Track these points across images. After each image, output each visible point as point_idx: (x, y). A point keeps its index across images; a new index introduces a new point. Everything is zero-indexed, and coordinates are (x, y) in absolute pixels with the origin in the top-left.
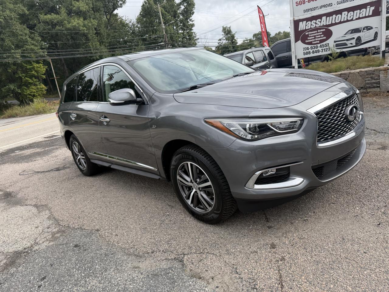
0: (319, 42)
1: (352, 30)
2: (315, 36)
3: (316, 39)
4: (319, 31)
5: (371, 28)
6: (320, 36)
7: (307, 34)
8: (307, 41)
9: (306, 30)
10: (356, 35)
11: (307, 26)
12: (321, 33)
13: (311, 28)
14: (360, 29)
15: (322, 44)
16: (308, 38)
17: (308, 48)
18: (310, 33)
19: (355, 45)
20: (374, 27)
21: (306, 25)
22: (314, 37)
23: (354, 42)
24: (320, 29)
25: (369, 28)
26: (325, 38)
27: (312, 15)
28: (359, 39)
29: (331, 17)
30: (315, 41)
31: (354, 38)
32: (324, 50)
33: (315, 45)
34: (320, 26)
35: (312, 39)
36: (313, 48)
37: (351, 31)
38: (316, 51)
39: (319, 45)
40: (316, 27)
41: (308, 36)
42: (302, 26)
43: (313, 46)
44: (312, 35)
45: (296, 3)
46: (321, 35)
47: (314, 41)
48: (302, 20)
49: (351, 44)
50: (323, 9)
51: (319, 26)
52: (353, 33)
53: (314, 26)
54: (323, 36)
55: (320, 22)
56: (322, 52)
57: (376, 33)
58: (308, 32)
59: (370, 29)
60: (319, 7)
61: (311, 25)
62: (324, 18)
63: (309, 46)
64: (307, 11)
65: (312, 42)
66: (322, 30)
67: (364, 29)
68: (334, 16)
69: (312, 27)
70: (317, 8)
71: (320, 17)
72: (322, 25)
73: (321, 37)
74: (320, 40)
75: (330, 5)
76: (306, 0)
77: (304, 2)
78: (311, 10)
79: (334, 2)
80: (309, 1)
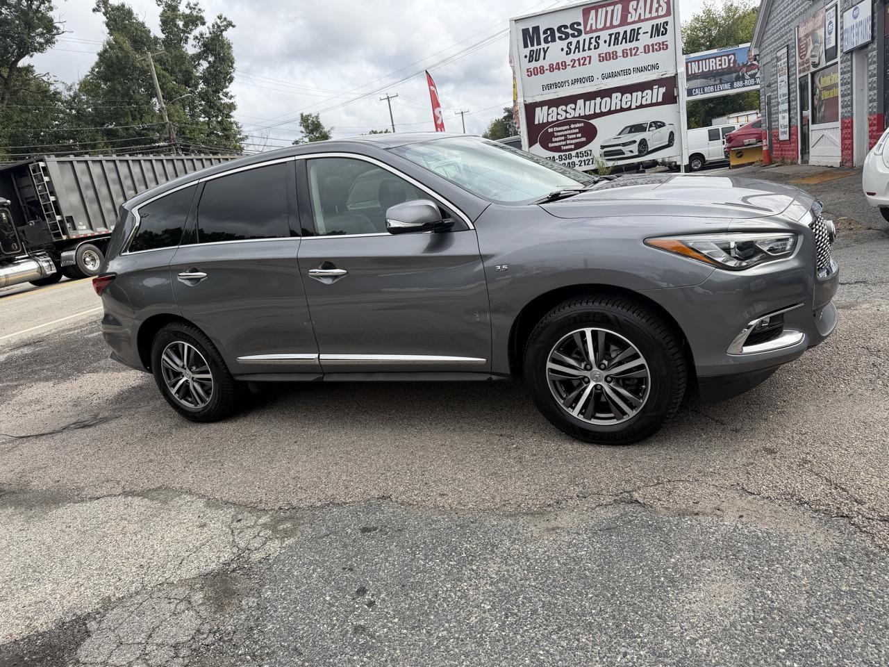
0: (573, 147)
1: (632, 127)
2: (565, 136)
3: (568, 142)
4: (572, 126)
5: (663, 125)
6: (574, 136)
7: (550, 130)
8: (551, 145)
9: (548, 123)
10: (638, 137)
11: (550, 116)
12: (577, 130)
13: (558, 120)
14: (645, 126)
15: (579, 151)
16: (554, 139)
17: (554, 157)
18: (557, 129)
19: (637, 154)
20: (667, 123)
21: (548, 115)
22: (563, 138)
23: (635, 148)
24: (575, 122)
25: (659, 125)
26: (584, 139)
27: (558, 95)
28: (643, 143)
29: (593, 102)
30: (567, 145)
31: (635, 142)
32: (583, 164)
33: (567, 153)
34: (574, 117)
35: (560, 141)
36: (563, 157)
37: (629, 129)
38: (569, 163)
39: (574, 153)
40: (566, 118)
41: (552, 134)
42: (541, 115)
43: (562, 154)
44: (559, 134)
45: (528, 72)
46: (576, 133)
47: (564, 145)
48: (541, 104)
49: (631, 152)
50: (578, 85)
51: (572, 116)
52: (634, 132)
53: (564, 117)
54: (580, 135)
55: (574, 109)
56: (580, 166)
57: (672, 134)
58: (553, 127)
59: (660, 126)
60: (570, 82)
61: (558, 114)
62: (580, 102)
63: (556, 155)
64: (549, 87)
65: (560, 146)
66: (578, 125)
67: (651, 126)
68: (598, 99)
69: (559, 118)
70: (567, 84)
71: (572, 99)
72: (577, 115)
73: (577, 138)
74: (575, 144)
75: (590, 79)
76: (547, 67)
77: (542, 70)
78: (556, 85)
79: (597, 75)
80: (551, 68)
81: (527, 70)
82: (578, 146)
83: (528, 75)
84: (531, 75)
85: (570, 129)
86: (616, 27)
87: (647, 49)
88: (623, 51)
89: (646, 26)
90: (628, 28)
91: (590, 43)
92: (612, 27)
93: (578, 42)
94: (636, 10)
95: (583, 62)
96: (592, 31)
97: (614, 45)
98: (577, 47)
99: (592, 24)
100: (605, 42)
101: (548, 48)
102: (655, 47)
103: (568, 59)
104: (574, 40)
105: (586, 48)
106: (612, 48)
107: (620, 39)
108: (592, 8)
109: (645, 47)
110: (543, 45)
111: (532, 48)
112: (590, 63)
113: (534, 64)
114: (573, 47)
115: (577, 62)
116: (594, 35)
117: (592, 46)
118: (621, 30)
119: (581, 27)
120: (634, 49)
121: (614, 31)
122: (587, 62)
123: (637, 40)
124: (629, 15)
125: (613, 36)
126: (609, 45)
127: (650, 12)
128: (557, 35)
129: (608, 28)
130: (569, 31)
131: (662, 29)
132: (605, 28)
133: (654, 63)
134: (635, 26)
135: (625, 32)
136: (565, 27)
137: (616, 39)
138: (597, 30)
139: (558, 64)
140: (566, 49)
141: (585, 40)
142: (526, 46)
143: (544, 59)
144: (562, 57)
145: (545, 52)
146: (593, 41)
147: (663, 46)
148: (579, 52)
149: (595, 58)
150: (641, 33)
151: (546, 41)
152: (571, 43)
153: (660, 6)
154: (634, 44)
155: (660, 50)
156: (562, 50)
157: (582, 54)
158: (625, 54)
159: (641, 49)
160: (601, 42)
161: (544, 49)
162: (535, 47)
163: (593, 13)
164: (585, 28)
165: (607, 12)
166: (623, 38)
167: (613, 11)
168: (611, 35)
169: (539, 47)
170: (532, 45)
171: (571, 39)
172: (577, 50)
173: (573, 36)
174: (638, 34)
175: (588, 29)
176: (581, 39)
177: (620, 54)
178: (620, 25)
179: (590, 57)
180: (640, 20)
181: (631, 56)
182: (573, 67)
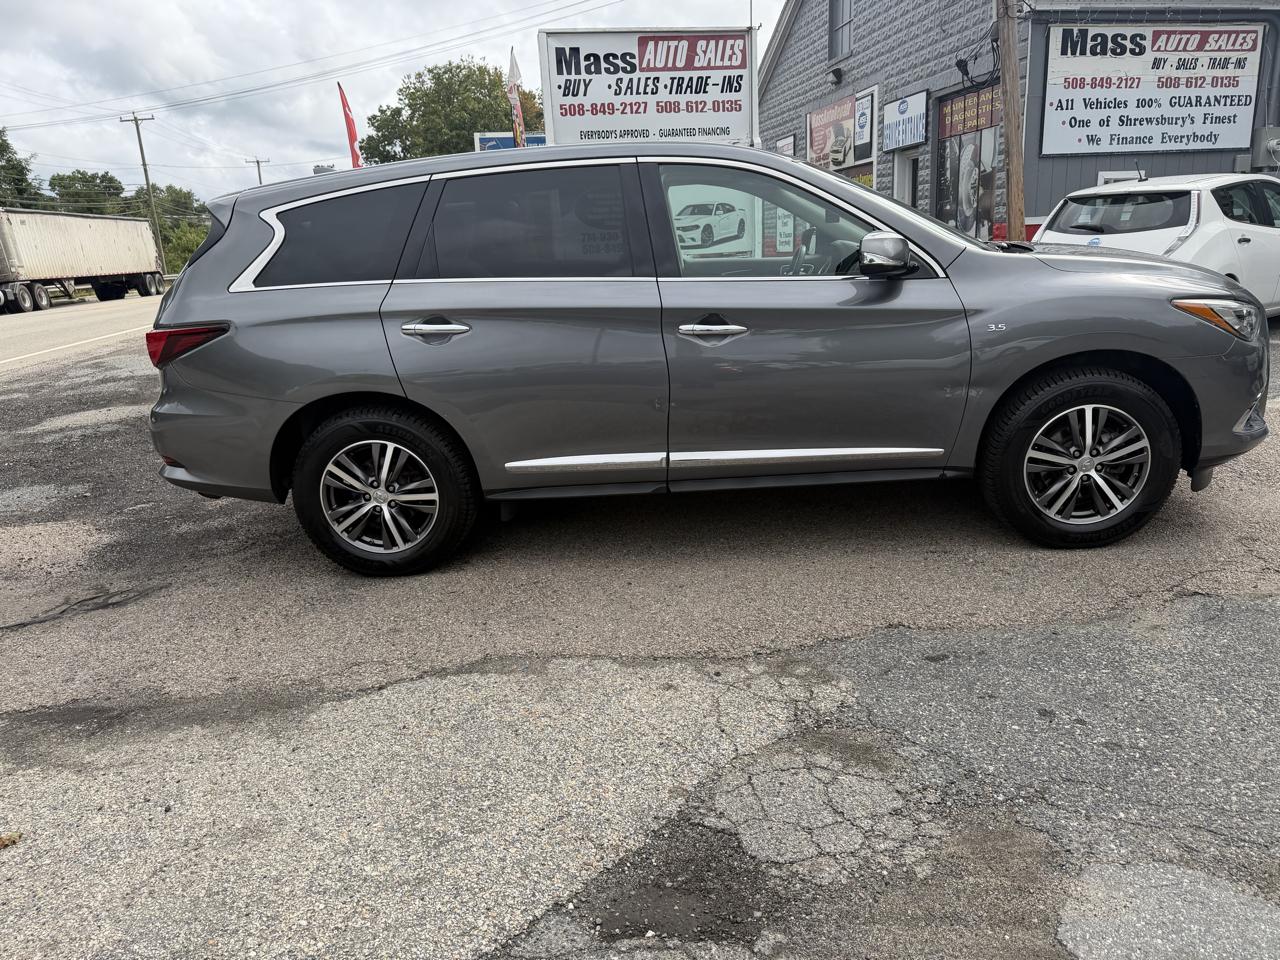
1: (695, 207)
5: (731, 209)
10: (702, 221)
14: (711, 207)
17: (594, 235)
19: (700, 243)
20: (737, 208)
23: (697, 234)
25: (728, 209)
28: (708, 229)
31: (697, 227)
37: (691, 209)
49: (693, 239)
50: (627, 139)
52: (695, 214)
57: (742, 223)
59: (729, 211)
60: (618, 133)
64: (589, 135)
67: (717, 209)
70: (614, 135)
75: (645, 133)
76: (587, 107)
77: (581, 110)
78: (599, 134)
79: (654, 130)
80: (594, 110)
81: (561, 106)
83: (562, 114)
84: (566, 114)
86: (680, 69)
87: (717, 106)
88: (687, 103)
89: (717, 77)
90: (695, 74)
91: (646, 85)
92: (674, 68)
93: (631, 80)
94: (705, 52)
95: (637, 109)
96: (649, 69)
97: (677, 93)
98: (630, 87)
99: (649, 60)
100: (666, 87)
101: (590, 81)
102: (727, 106)
103: (617, 101)
104: (626, 77)
105: (641, 90)
106: (674, 98)
107: (684, 86)
108: (652, 38)
109: (714, 102)
110: (584, 76)
111: (569, 77)
112: (645, 112)
113: (570, 100)
114: (624, 86)
115: (628, 107)
116: (653, 75)
117: (649, 90)
118: (686, 75)
119: (636, 61)
120: (701, 103)
121: (677, 74)
122: (641, 109)
123: (705, 92)
124: (697, 58)
125: (676, 81)
126: (671, 93)
127: (722, 59)
128: (604, 65)
129: (670, 69)
130: (619, 62)
131: (735, 84)
132: (665, 69)
133: (724, 126)
134: (705, 74)
135: (691, 79)
136: (615, 56)
137: (680, 85)
138: (655, 69)
139: (603, 105)
140: (614, 87)
141: (639, 79)
142: (560, 72)
143: (585, 95)
144: (608, 97)
145: (586, 86)
146: (650, 82)
147: (736, 106)
148: (632, 94)
149: (652, 107)
150: (711, 85)
151: (588, 71)
152: (621, 79)
153: (734, 53)
154: (701, 97)
155: (732, 110)
156: (610, 87)
157: (634, 98)
158: (689, 107)
159: (710, 105)
160: (660, 85)
161: (584, 81)
162: (573, 77)
163: (651, 45)
164: (641, 64)
165: (669, 47)
166: (688, 86)
167: (677, 47)
168: (673, 79)
169: (578, 77)
170: (569, 73)
171: (621, 74)
172: (629, 90)
173: (624, 70)
174: (706, 84)
175: (644, 65)
176: (635, 76)
177: (683, 106)
178: (684, 69)
179: (646, 104)
180: (709, 67)
181: (697, 111)
182: (623, 113)
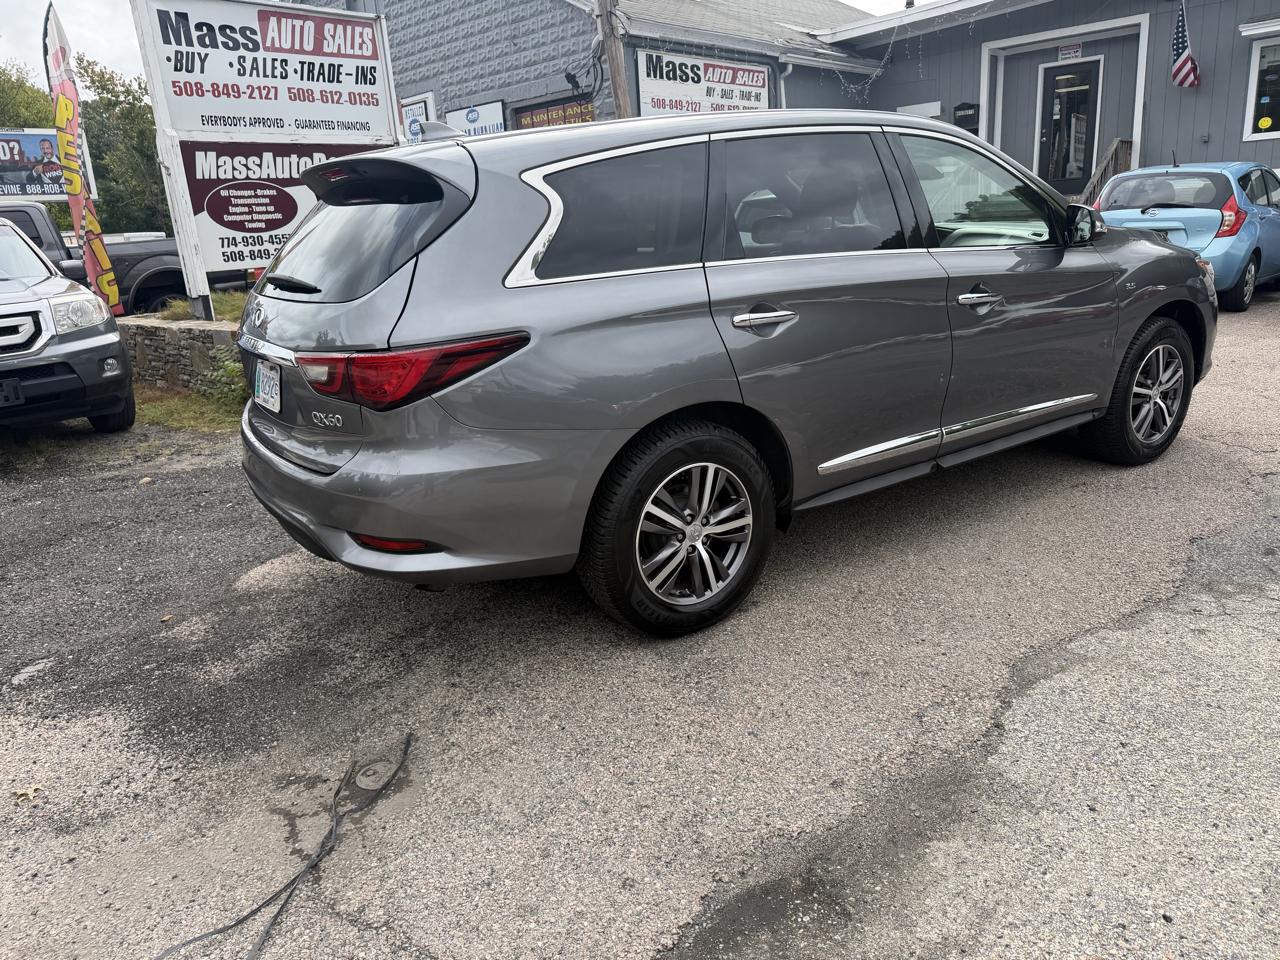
0: (263, 225)
2: (249, 206)
3: (255, 217)
4: (259, 192)
6: (264, 209)
7: (224, 193)
8: (227, 218)
9: (219, 181)
11: (221, 170)
12: (267, 201)
13: (234, 179)
15: (273, 233)
16: (232, 209)
17: (234, 239)
18: (233, 193)
21: (218, 167)
22: (246, 209)
24: (264, 187)
26: (279, 216)
27: (232, 138)
29: (286, 159)
30: (252, 221)
33: (256, 235)
34: (260, 179)
35: (241, 214)
36: (250, 241)
38: (259, 251)
39: (266, 236)
40: (248, 178)
41: (227, 201)
42: (206, 165)
43: (248, 235)
44: (240, 201)
46: (266, 205)
47: (249, 221)
48: (206, 147)
50: (259, 128)
51: (256, 176)
53: (243, 176)
54: (271, 209)
55: (260, 166)
58: (228, 188)
60: (247, 120)
61: (234, 169)
62: (268, 156)
63: (239, 235)
64: (212, 120)
65: (242, 222)
66: (267, 192)
68: (294, 158)
69: (237, 175)
70: (242, 122)
71: (254, 149)
72: (265, 176)
73: (267, 212)
74: (266, 221)
75: (279, 123)
76: (207, 87)
77: (198, 90)
78: (225, 121)
79: (288, 120)
80: (216, 91)
81: (174, 83)
82: (272, 225)
83: (175, 92)
84: (181, 93)
85: (256, 196)
86: (307, 53)
87: (353, 99)
88: (321, 92)
89: (349, 66)
90: (327, 61)
91: (274, 68)
92: (302, 51)
93: (255, 60)
94: (333, 37)
95: (267, 94)
96: (273, 49)
97: (308, 80)
98: (255, 67)
99: (273, 38)
100: (296, 71)
101: (207, 55)
102: (364, 99)
103: (243, 82)
104: (249, 56)
105: (269, 72)
106: (306, 85)
107: (316, 72)
108: (274, 14)
109: (350, 94)
110: (197, 48)
111: (179, 48)
112: (276, 98)
113: (183, 77)
114: (248, 65)
115: (256, 91)
116: (280, 56)
117: (277, 73)
118: (317, 60)
119: (258, 38)
120: (336, 93)
121: (308, 59)
122: (272, 95)
123: (338, 81)
124: (325, 42)
125: (306, 66)
126: (302, 79)
127: (353, 47)
128: (220, 39)
129: (297, 52)
130: (238, 36)
131: (369, 76)
132: (292, 50)
133: (364, 121)
134: (336, 61)
135: (322, 65)
136: (232, 29)
137: (311, 71)
138: (281, 50)
139: (226, 86)
140: (237, 66)
141: (265, 59)
142: (167, 41)
143: (202, 71)
144: (231, 77)
145: (203, 61)
146: (277, 64)
147: (372, 100)
148: (258, 75)
149: (283, 94)
150: (344, 74)
151: (203, 44)
152: (244, 58)
153: (363, 42)
154: (334, 86)
155: (369, 104)
156: (231, 65)
157: (261, 81)
158: (325, 97)
159: (345, 97)
160: (290, 70)
161: (199, 54)
162: (184, 48)
163: (273, 21)
164: (264, 42)
165: (293, 27)
166: (319, 74)
167: (302, 28)
168: (302, 63)
169: (190, 49)
170: (179, 43)
171: (242, 52)
172: (255, 72)
173: (246, 47)
174: (339, 73)
175: (268, 44)
176: (260, 55)
177: (317, 95)
178: (314, 53)
179: (276, 88)
180: (339, 54)
181: (333, 102)
182: (250, 97)
